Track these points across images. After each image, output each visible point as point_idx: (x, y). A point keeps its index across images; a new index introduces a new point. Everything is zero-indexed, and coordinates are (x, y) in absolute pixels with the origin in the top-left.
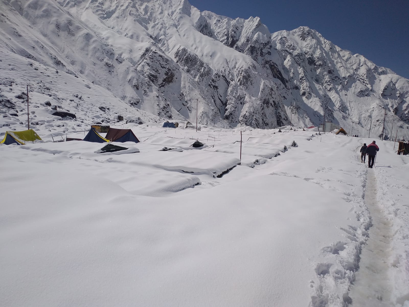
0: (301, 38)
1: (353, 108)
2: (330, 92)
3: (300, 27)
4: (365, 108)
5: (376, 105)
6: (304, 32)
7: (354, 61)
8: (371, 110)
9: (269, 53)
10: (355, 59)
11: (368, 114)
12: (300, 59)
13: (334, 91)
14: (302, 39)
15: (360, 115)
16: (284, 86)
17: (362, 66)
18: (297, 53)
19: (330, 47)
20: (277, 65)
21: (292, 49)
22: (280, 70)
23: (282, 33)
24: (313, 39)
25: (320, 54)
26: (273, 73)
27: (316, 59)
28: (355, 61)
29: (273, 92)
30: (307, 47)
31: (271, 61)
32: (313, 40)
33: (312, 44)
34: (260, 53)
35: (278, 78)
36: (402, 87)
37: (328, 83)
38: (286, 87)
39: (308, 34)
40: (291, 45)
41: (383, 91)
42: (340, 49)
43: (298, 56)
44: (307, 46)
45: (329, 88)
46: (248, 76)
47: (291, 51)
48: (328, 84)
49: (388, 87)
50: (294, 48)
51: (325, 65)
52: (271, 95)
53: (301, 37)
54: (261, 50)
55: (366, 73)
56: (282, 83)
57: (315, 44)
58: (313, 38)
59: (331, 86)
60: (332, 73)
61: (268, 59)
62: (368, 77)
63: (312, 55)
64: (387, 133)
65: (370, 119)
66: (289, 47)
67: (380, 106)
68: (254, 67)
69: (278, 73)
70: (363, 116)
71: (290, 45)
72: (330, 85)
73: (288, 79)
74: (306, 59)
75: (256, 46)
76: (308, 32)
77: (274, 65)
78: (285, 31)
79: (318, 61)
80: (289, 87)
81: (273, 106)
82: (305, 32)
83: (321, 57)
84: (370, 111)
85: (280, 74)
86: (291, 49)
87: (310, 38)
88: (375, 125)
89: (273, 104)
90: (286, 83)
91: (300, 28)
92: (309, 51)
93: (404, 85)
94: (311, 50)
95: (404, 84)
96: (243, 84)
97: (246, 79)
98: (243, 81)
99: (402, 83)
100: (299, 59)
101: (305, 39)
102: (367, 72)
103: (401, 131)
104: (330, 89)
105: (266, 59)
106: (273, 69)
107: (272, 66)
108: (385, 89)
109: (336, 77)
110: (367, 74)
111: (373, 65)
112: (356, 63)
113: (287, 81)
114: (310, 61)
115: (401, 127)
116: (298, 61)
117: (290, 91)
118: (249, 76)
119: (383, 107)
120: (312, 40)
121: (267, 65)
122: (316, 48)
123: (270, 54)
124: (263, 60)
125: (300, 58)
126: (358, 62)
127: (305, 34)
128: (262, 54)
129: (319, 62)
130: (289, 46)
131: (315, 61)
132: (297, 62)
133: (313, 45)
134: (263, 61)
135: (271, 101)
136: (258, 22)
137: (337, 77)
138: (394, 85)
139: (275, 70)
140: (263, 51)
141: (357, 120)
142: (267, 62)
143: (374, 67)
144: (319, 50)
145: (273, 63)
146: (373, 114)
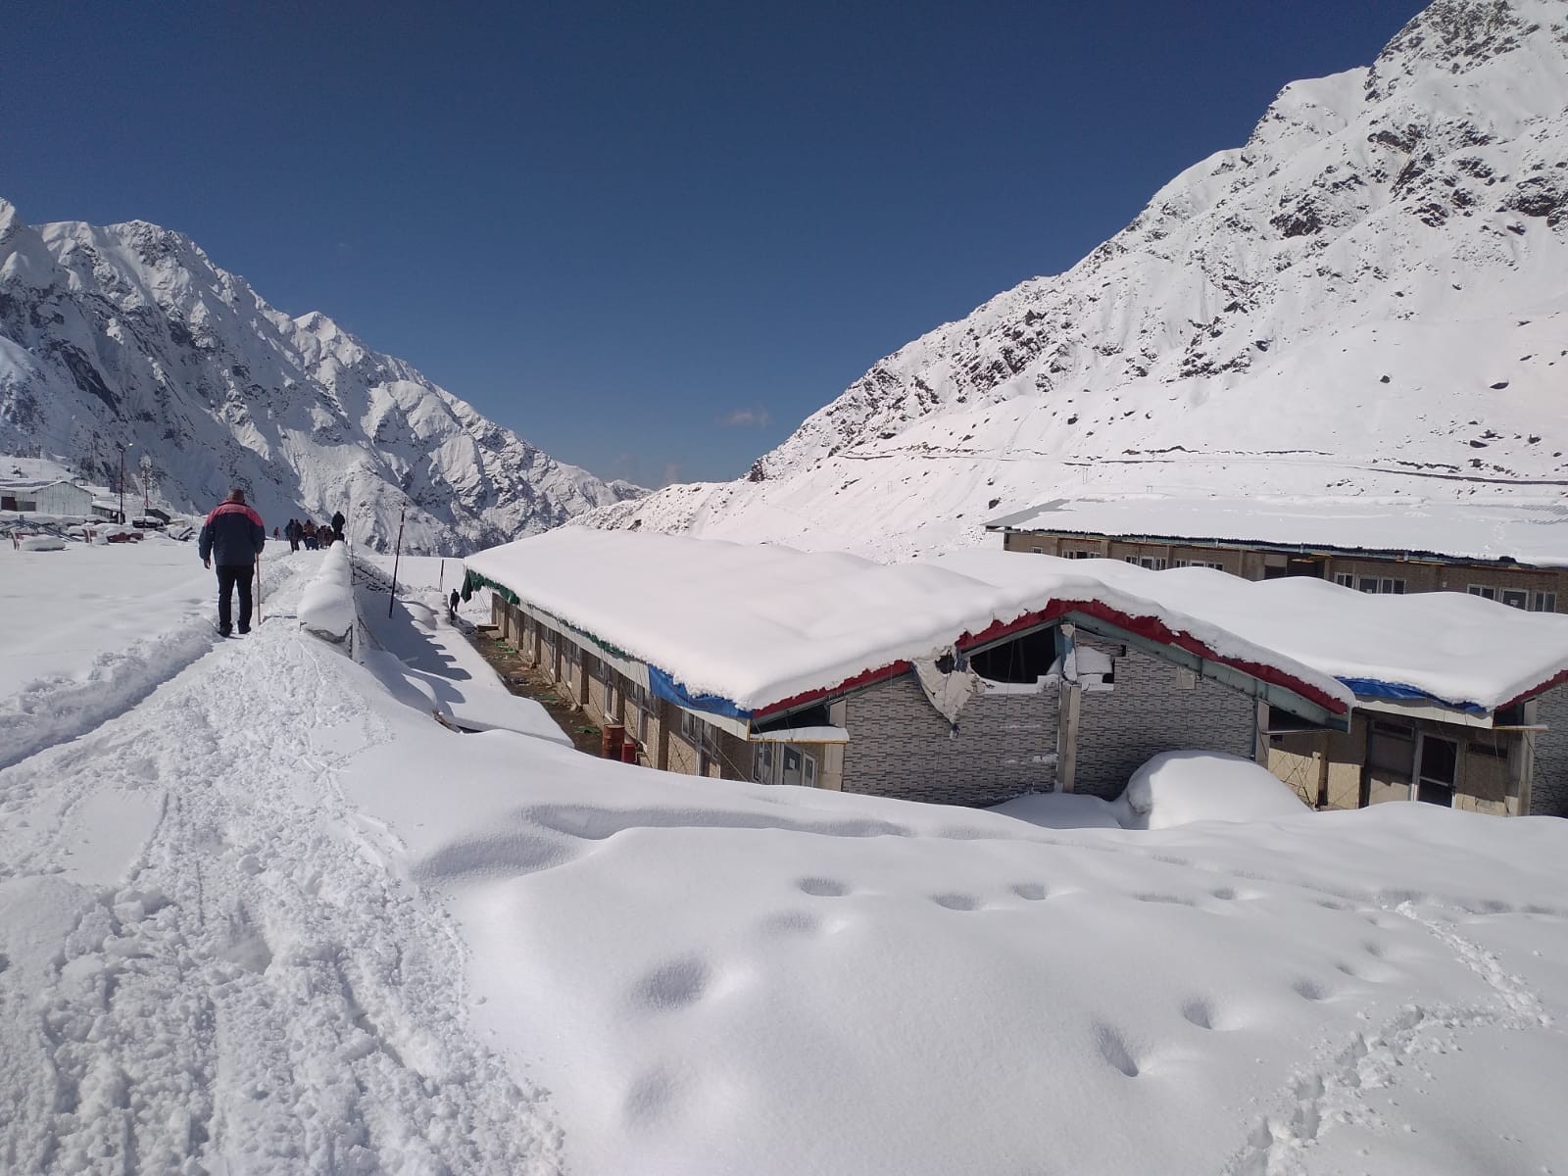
0: (142, 257)
1: (305, 473)
2: (244, 425)
3: (136, 221)
4: (333, 473)
5: (359, 466)
6: (149, 239)
7: (302, 343)
8: (348, 477)
9: (59, 319)
10: (307, 338)
11: (342, 488)
12: (147, 325)
13: (253, 424)
14: (145, 260)
15: (322, 491)
16: (113, 414)
17: (324, 358)
18: (134, 306)
19: (235, 295)
20: (85, 355)
21: (117, 291)
22: (95, 368)
23: (76, 229)
24: (179, 268)
25: (205, 316)
26: (74, 374)
27: (194, 330)
28: (306, 344)
29: (100, 441)
30: (165, 289)
31: (68, 342)
32: (182, 273)
33: (179, 284)
34: (31, 316)
35: (93, 390)
36: (430, 417)
37: (235, 403)
38: (117, 413)
39: (163, 251)
40: (113, 277)
41: (378, 431)
42: (263, 303)
43: (140, 314)
44: (163, 286)
45: (239, 414)
46: (30, 400)
47: (113, 295)
48: (234, 406)
49: (388, 421)
50: (123, 287)
51: (223, 351)
52: (96, 448)
53: (141, 253)
54: (34, 307)
55: (333, 379)
56: (107, 407)
57: (188, 285)
58: (180, 265)
59: (243, 411)
60: (243, 375)
61: (58, 337)
62: (340, 391)
63: (181, 317)
64: (383, 532)
65: (345, 500)
66: (105, 281)
67: (369, 469)
68: (41, 376)
69: (90, 375)
70: (328, 493)
71: (109, 275)
72: (241, 407)
73: (120, 395)
74: (164, 326)
75: (14, 294)
76: (163, 245)
77: (77, 355)
78: (84, 224)
79: (202, 336)
80: (127, 416)
81: (103, 475)
82: (154, 241)
83: (208, 328)
84: (344, 481)
85: (97, 377)
86: (113, 290)
87: (169, 262)
88: (357, 517)
89: (103, 469)
90: (117, 405)
91: (136, 224)
92: (171, 301)
93: (434, 414)
94: (179, 301)
95: (434, 411)
96: (22, 422)
97: (27, 408)
98: (20, 413)
99: (431, 408)
100: (143, 323)
101: (157, 263)
102: (336, 378)
103: (413, 528)
104: (242, 418)
105: (52, 336)
106: (75, 366)
107: (71, 355)
108: (381, 426)
109: (256, 385)
110: (337, 382)
111: (359, 350)
112: (309, 348)
113: (119, 400)
114: (178, 332)
115: (414, 519)
116: (142, 334)
117: (131, 425)
118: (33, 401)
119: (374, 471)
120: (177, 271)
121: (57, 354)
122: (192, 298)
123: (62, 322)
124: (42, 337)
125: (144, 320)
126: (314, 347)
127: (155, 247)
128: (36, 320)
129: (206, 340)
130: (104, 277)
131: (191, 334)
132: (139, 335)
133: (181, 285)
134: (41, 341)
135: (98, 462)
136: (12, 221)
137: (259, 387)
138: (404, 414)
139: (81, 368)
140: (40, 311)
141: (316, 504)
142: (55, 345)
143: (361, 357)
144: (201, 305)
145: (74, 347)
146: (351, 489)
